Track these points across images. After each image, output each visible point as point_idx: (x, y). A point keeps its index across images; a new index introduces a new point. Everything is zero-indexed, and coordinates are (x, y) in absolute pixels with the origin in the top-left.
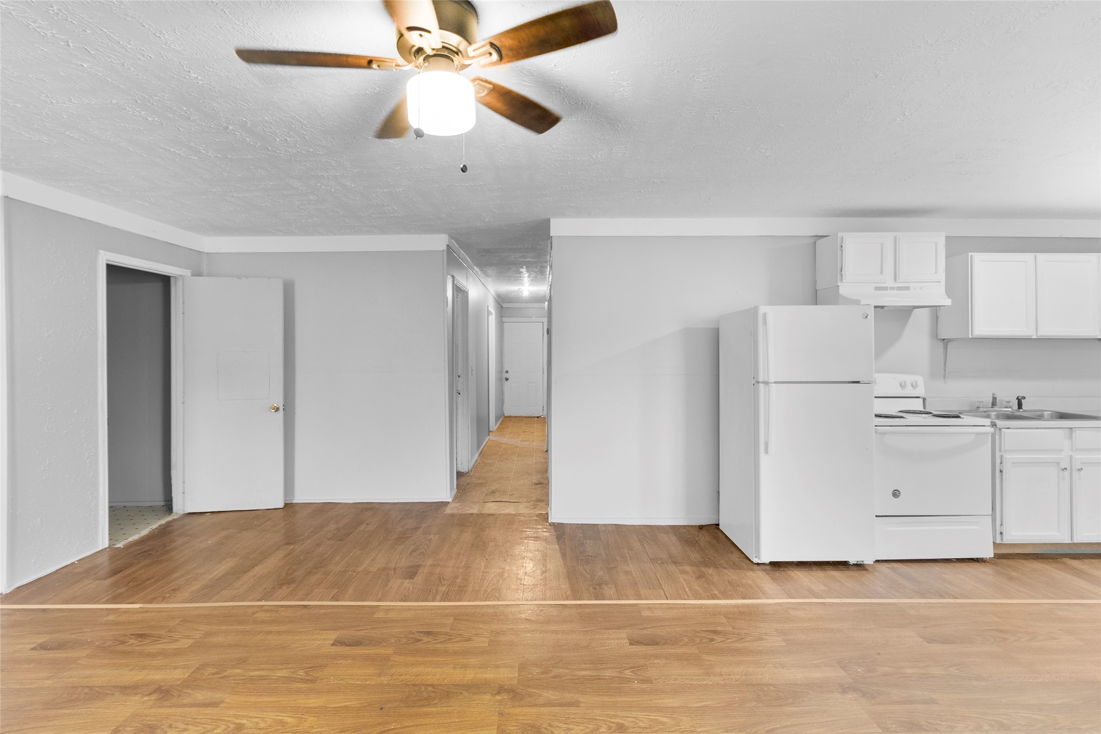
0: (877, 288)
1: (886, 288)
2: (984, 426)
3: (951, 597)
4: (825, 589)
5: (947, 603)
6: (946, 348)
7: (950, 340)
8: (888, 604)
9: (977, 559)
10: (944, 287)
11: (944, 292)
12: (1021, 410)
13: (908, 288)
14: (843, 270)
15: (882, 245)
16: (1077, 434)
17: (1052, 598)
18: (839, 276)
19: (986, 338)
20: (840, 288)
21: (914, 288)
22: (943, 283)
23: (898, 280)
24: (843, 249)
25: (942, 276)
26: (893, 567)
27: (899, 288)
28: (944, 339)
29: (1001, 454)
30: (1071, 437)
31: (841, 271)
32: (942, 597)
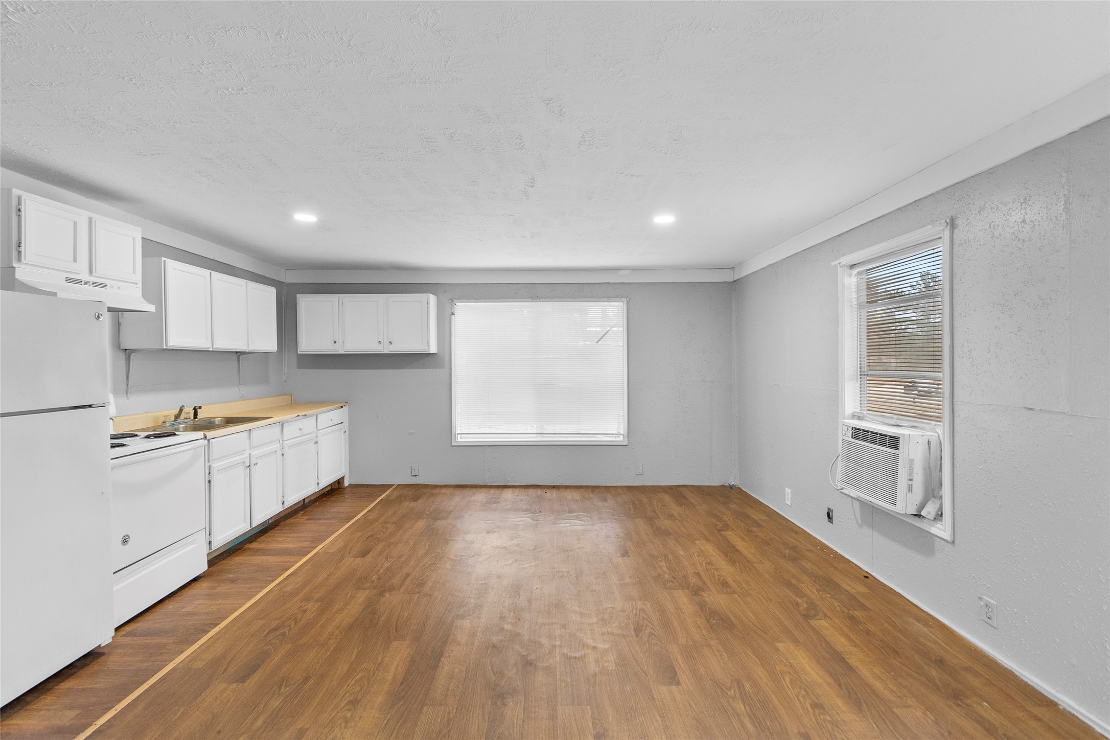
0: (68, 280)
1: (79, 282)
2: (197, 440)
3: (212, 626)
4: (77, 712)
5: (216, 634)
6: (128, 359)
7: (134, 351)
8: (169, 674)
9: (194, 578)
10: (141, 290)
11: (141, 296)
12: (196, 420)
13: (104, 286)
14: (23, 245)
15: (75, 224)
16: (254, 433)
17: (273, 581)
18: (14, 254)
19: (181, 350)
20: (17, 270)
21: (112, 287)
22: (140, 285)
23: (94, 274)
24: (23, 214)
25: (138, 277)
26: (127, 633)
27: (95, 284)
28: (126, 350)
29: (210, 464)
30: (250, 437)
31: (19, 246)
32: (207, 632)
